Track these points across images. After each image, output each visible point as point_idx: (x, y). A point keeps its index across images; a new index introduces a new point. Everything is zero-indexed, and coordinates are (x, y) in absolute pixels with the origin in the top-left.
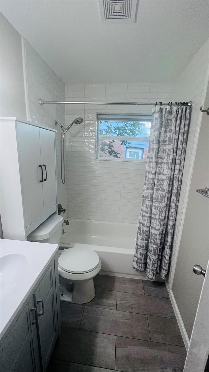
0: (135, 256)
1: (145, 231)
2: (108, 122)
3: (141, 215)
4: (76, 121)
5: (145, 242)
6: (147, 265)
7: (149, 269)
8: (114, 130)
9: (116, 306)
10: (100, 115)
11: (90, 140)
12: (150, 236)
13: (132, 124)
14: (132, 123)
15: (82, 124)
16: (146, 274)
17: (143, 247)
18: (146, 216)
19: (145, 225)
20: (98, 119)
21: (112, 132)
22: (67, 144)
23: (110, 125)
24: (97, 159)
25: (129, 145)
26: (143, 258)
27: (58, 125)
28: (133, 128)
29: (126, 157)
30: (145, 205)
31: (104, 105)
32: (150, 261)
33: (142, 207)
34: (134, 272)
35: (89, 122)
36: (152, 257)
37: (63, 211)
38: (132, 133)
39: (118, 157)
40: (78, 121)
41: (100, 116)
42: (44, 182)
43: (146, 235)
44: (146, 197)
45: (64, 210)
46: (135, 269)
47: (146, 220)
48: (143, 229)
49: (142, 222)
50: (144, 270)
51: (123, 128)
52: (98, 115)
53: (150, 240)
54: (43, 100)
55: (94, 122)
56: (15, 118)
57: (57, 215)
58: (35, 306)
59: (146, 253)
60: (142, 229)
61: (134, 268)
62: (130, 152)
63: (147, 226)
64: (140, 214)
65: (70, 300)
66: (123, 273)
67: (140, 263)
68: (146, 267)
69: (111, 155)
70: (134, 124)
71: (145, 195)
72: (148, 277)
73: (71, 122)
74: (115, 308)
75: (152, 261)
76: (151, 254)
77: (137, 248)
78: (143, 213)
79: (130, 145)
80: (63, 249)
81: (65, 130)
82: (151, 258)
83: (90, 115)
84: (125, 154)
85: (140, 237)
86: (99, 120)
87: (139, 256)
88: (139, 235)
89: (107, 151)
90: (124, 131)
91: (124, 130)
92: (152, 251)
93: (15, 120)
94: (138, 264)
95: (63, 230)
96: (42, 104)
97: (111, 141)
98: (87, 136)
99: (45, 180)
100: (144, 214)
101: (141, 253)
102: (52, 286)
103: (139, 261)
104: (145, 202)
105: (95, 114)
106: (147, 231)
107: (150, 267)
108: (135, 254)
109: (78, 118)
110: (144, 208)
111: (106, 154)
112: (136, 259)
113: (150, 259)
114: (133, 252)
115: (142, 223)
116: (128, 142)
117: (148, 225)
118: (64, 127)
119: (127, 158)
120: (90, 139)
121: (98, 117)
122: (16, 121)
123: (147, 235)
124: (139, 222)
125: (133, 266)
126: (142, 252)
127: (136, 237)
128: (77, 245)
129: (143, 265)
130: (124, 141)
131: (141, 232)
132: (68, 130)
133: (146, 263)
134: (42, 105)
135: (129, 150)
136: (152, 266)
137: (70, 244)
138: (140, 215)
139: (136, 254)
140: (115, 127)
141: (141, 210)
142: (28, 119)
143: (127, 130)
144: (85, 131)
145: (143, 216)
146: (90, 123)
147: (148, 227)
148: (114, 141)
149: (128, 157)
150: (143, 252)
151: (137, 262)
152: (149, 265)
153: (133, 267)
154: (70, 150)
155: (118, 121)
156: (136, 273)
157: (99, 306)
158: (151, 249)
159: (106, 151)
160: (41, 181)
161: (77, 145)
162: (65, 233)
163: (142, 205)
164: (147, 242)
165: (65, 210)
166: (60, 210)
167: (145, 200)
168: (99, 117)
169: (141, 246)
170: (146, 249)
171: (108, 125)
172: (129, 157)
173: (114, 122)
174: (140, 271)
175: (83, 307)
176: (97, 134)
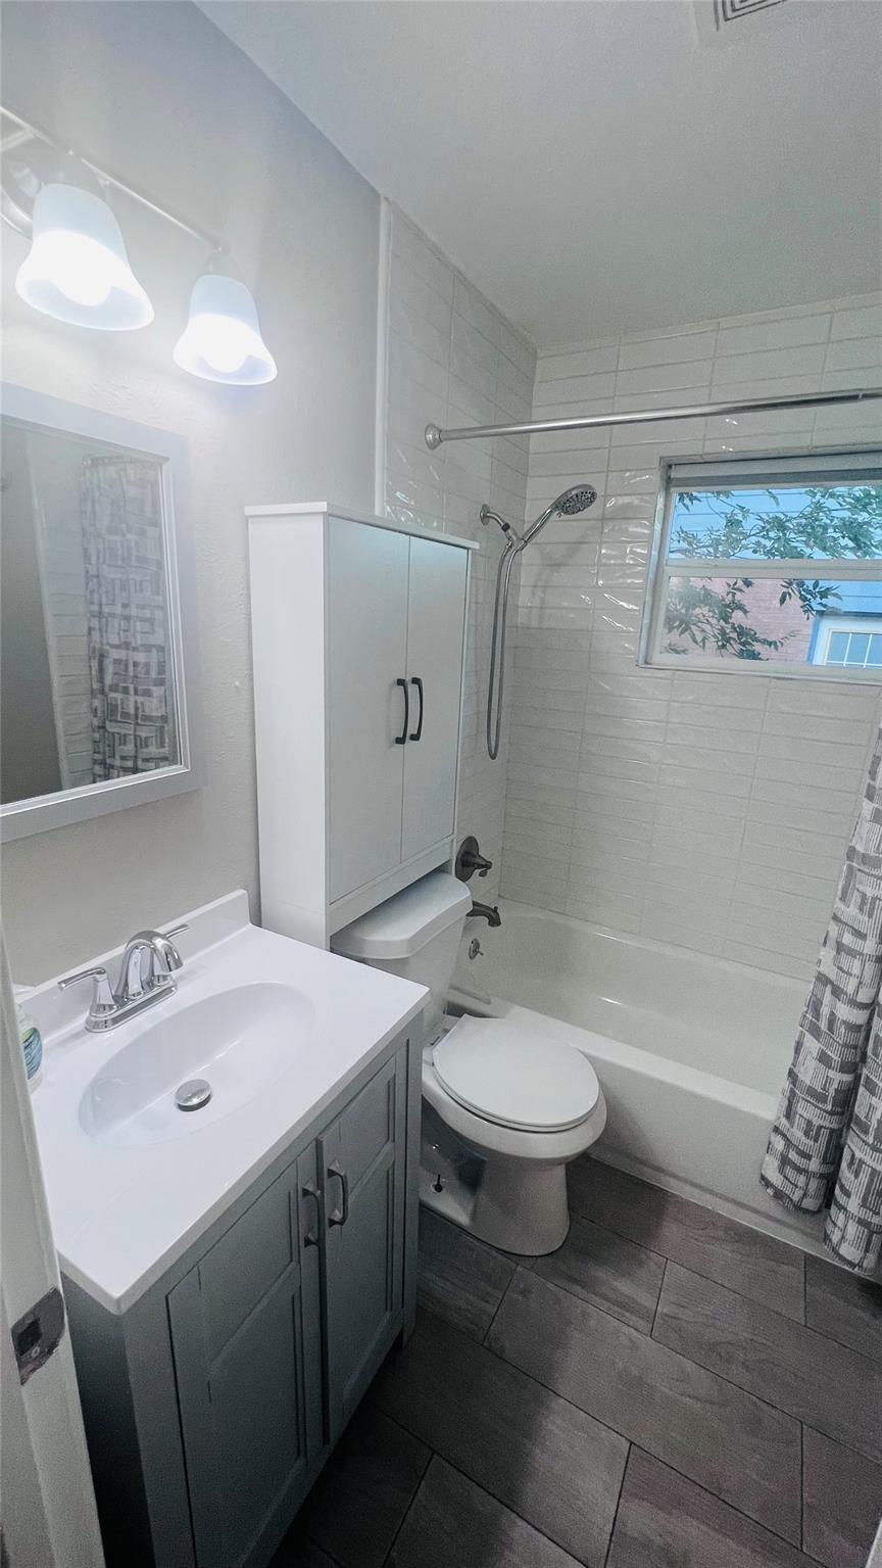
0: (776, 1130)
1: (844, 1022)
2: (727, 494)
3: (831, 943)
4: (564, 500)
5: (839, 1078)
6: (837, 1191)
7: (845, 1209)
8: (753, 532)
9: (651, 1317)
10: (678, 467)
11: (621, 581)
12: (869, 1053)
13: (858, 499)
14: (858, 490)
15: (592, 511)
16: (826, 1233)
17: (822, 1098)
18: (852, 953)
19: (846, 994)
20: (668, 483)
21: (743, 542)
22: (525, 598)
23: (737, 511)
24: (646, 663)
25: (824, 601)
26: (817, 1148)
27: (491, 520)
28: (863, 517)
29: (810, 658)
30: (856, 898)
31: (703, 418)
32: (856, 1176)
33: (840, 905)
34: (763, 1200)
35: (627, 500)
36: (867, 1159)
37: (482, 866)
38: (855, 539)
39: (760, 659)
40: (573, 503)
41: (675, 474)
42: (409, 743)
43: (845, 1045)
44: (864, 858)
45: (484, 863)
46: (770, 1191)
47: (856, 970)
48: (832, 1014)
49: (832, 977)
50: (819, 1211)
51: (804, 521)
52: (670, 466)
53: (865, 1071)
54: (442, 426)
55: (647, 502)
56: (323, 506)
57: (451, 879)
58: (320, 1185)
59: (841, 1130)
60: (825, 1011)
61: (766, 1183)
62: (838, 636)
63: (858, 1000)
64: (826, 937)
65: (462, 1218)
66: (711, 1192)
67: (801, 1171)
68: (828, 1199)
69: (724, 646)
70: (868, 495)
71: (860, 848)
72: (835, 1251)
73: (546, 507)
74: (643, 1325)
75: (864, 1178)
76: (866, 1144)
77: (792, 1092)
78: (841, 935)
79: (830, 601)
80: (460, 1016)
81: (518, 538)
82: (861, 1162)
83: (629, 470)
84: (808, 645)
85: (812, 1045)
86: (673, 489)
87: (797, 1134)
88: (807, 1033)
89: (707, 627)
90: (809, 534)
91: (813, 530)
92: (872, 1132)
93: (324, 513)
94: (788, 1170)
95: (476, 944)
96: (433, 446)
97: (736, 583)
98: (612, 562)
99: (415, 737)
100: (848, 939)
101: (809, 1123)
102: (390, 1136)
103: (796, 1156)
104: (861, 883)
105: (656, 463)
106: (854, 1028)
107: (853, 1205)
108: (779, 1118)
109: (574, 489)
110: (850, 912)
111: (696, 642)
112: (779, 1144)
113: (857, 1166)
114: (767, 1107)
115: (831, 983)
116: (824, 584)
117: (864, 997)
118: (513, 529)
119: (814, 663)
120: (624, 576)
121: (669, 478)
122: (328, 515)
123: (855, 1047)
124: (815, 974)
125: (763, 1172)
126: (816, 1122)
127: (794, 1044)
128: (518, 1012)
129: (814, 1184)
130: (801, 584)
131: (823, 1025)
132: (527, 540)
133: (830, 1182)
134: (435, 447)
135: (828, 627)
136: (864, 1204)
137: (493, 1001)
138: (825, 942)
139: (784, 1120)
140: (762, 519)
141: (835, 918)
142: (380, 508)
143: (825, 528)
144: (601, 543)
145: (840, 948)
146: (630, 506)
147: (863, 1006)
148: (748, 584)
149: (821, 657)
150: (821, 1122)
151: (785, 1161)
152: (848, 1194)
153: (763, 1178)
154: (534, 624)
155: (787, 485)
156: (775, 1210)
157: (577, 1289)
158: (866, 1117)
159: (703, 631)
160: (400, 741)
161: (566, 604)
162: (482, 954)
163: (839, 893)
164: (847, 1078)
165: (487, 866)
166: (469, 862)
167: (859, 870)
168: (677, 476)
169: (811, 1091)
170: (839, 1110)
171: (729, 510)
172: (828, 659)
173: (760, 492)
174: (798, 1207)
175: (513, 1265)
176: (655, 553)
